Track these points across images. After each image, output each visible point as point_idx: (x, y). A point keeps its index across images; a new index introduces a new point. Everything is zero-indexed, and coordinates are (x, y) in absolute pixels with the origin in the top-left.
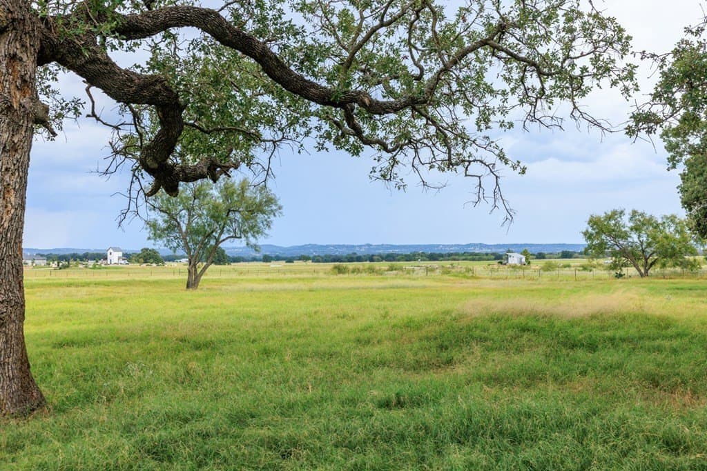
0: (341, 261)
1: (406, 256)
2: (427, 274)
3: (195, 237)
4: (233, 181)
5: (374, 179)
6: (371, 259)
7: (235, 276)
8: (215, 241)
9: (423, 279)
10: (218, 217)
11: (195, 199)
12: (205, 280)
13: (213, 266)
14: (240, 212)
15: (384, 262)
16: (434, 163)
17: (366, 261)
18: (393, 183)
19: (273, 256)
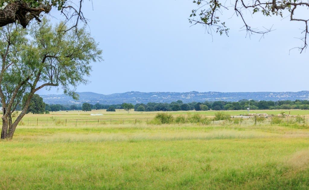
0: (165, 110)
1: (234, 104)
2: (255, 123)
3: (10, 85)
4: (49, 26)
5: (194, 22)
6: (198, 107)
7: (52, 126)
8: (30, 88)
9: (251, 128)
10: (34, 63)
11: (9, 44)
12: (21, 130)
13: (30, 115)
14: (57, 58)
15: (211, 111)
16: (258, 7)
17: (192, 109)
18: (214, 27)
19: (94, 104)
